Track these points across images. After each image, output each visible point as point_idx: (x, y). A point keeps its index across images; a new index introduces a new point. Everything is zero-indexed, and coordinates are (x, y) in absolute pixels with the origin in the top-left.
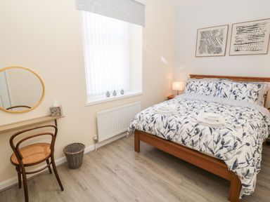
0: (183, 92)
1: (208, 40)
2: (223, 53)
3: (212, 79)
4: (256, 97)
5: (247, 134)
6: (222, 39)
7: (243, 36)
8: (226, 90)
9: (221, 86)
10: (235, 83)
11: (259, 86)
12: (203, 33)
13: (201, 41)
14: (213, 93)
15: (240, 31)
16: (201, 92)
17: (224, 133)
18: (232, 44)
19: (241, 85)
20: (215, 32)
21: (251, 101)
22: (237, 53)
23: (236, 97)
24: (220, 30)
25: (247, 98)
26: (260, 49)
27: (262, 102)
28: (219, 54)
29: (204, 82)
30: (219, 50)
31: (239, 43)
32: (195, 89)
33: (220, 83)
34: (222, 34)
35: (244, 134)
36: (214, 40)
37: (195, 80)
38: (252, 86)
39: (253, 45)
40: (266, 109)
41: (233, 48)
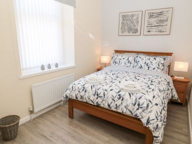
0: (109, 64)
1: (128, 22)
2: (139, 33)
3: (132, 54)
4: (162, 67)
5: (156, 96)
6: (138, 22)
7: (153, 20)
8: (142, 63)
9: (138, 59)
10: (148, 57)
11: (164, 59)
12: (124, 17)
13: (123, 23)
14: (132, 65)
15: (151, 16)
16: (123, 64)
17: (139, 97)
18: (146, 25)
19: (152, 58)
20: (132, 16)
21: (159, 70)
22: (149, 33)
23: (149, 68)
24: (136, 14)
25: (156, 69)
26: (165, 31)
27: (166, 71)
28: (136, 34)
29: (125, 56)
30: (136, 31)
31: (150, 25)
32: (118, 62)
33: (137, 57)
34: (138, 18)
35: (154, 97)
36: (132, 22)
37: (118, 54)
38: (159, 59)
39: (160, 28)
40: (170, 77)
41: (146, 29)
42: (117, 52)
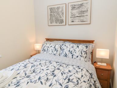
1: (55, 13)
2: (64, 23)
4: (85, 55)
5: (84, 76)
6: (63, 13)
7: (75, 12)
8: (66, 51)
9: (63, 47)
10: (72, 45)
11: (87, 47)
12: (51, 9)
13: (51, 15)
14: (58, 53)
15: (73, 8)
16: (51, 52)
17: (70, 75)
18: (70, 16)
19: (75, 46)
20: (58, 8)
21: (82, 58)
22: (73, 23)
23: (72, 55)
24: (61, 7)
25: (79, 56)
26: (86, 20)
28: (62, 24)
29: (53, 44)
30: (62, 21)
31: (73, 16)
32: (46, 50)
33: (63, 45)
34: (63, 10)
35: (82, 76)
36: (58, 14)
38: (82, 47)
39: (82, 18)
41: (70, 19)
42: (48, 40)
